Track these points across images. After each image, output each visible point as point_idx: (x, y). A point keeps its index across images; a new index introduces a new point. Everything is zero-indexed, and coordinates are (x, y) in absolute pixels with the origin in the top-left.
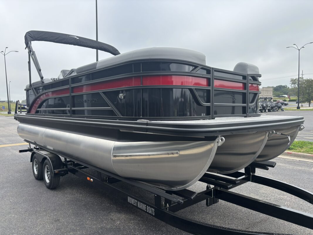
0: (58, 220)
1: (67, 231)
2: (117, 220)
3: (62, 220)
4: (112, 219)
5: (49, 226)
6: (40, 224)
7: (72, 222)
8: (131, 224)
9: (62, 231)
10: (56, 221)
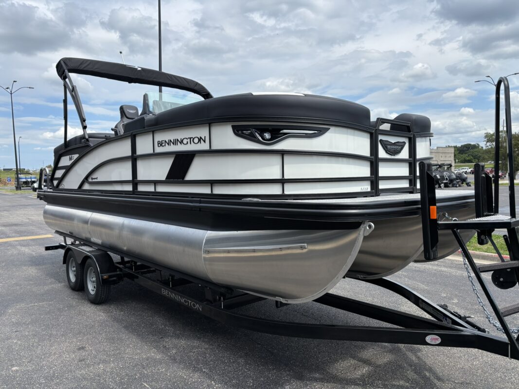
0: (83, 348)
1: (95, 363)
2: (173, 348)
3: (88, 348)
4: (166, 346)
5: (68, 356)
6: (55, 354)
7: (104, 350)
8: (194, 352)
9: (87, 363)
10: (79, 349)
